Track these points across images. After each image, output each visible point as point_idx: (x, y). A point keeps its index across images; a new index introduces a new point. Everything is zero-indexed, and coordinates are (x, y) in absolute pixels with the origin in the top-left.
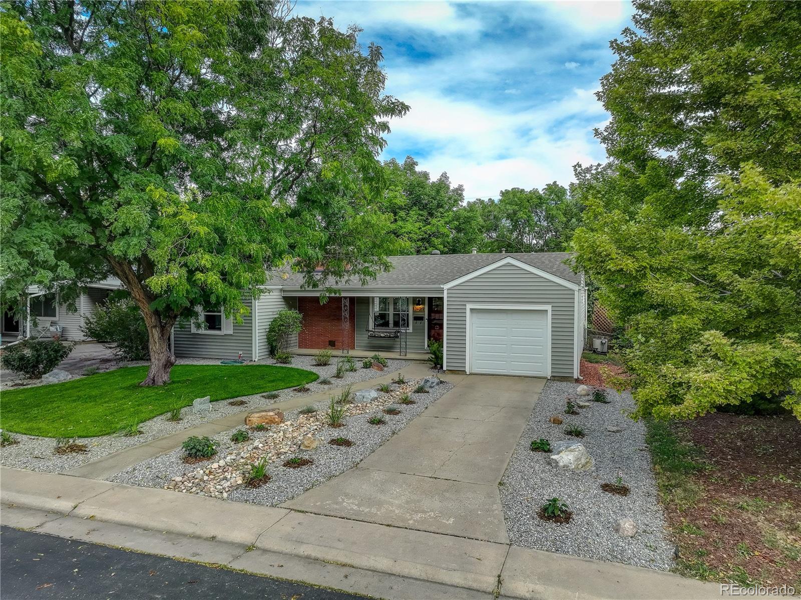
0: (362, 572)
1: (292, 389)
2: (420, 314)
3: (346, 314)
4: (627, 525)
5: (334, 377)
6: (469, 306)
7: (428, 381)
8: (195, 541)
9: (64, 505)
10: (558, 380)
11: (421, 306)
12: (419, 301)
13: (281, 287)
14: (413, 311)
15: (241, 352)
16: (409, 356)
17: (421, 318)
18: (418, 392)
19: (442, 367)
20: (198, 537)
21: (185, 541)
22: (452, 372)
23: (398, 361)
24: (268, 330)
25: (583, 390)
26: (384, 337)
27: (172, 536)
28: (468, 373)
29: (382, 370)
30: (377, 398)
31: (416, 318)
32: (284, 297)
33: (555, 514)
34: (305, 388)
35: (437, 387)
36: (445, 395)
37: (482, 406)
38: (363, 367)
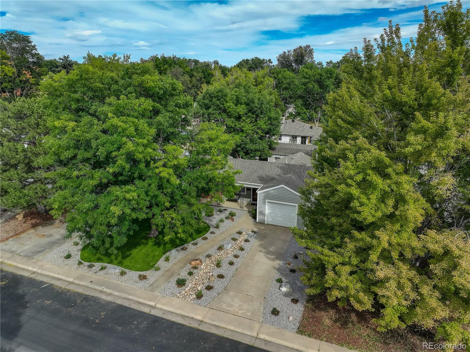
0: (228, 330)
1: (202, 238)
4: (291, 318)
6: (267, 201)
7: (250, 234)
9: (152, 304)
16: (244, 208)
17: (250, 189)
18: (246, 241)
19: (256, 219)
20: (189, 317)
21: (186, 318)
22: (260, 223)
23: (240, 211)
27: (183, 316)
28: (266, 224)
29: (233, 220)
30: (231, 247)
33: (275, 312)
34: (206, 237)
35: (253, 237)
36: (255, 243)
37: (267, 252)
38: (226, 218)
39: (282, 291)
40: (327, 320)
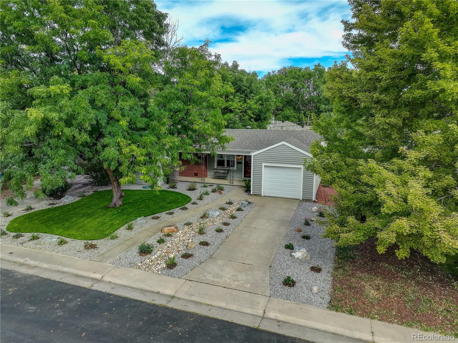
0: (215, 308)
1: (179, 208)
2: (240, 161)
3: (203, 162)
4: (315, 289)
5: (198, 199)
6: (264, 164)
7: (243, 204)
8: (152, 294)
9: (98, 276)
10: (305, 201)
11: (241, 157)
14: (237, 159)
16: (235, 183)
17: (241, 163)
18: (238, 211)
19: (250, 192)
20: (153, 292)
21: (148, 294)
22: (255, 195)
23: (229, 186)
25: (315, 209)
26: (222, 173)
27: (143, 291)
28: (263, 196)
29: (221, 193)
30: (219, 215)
31: (238, 163)
33: (289, 283)
34: (185, 208)
35: (247, 207)
36: (250, 212)
37: (267, 220)
38: (212, 192)
39: (296, 257)
40: (372, 292)
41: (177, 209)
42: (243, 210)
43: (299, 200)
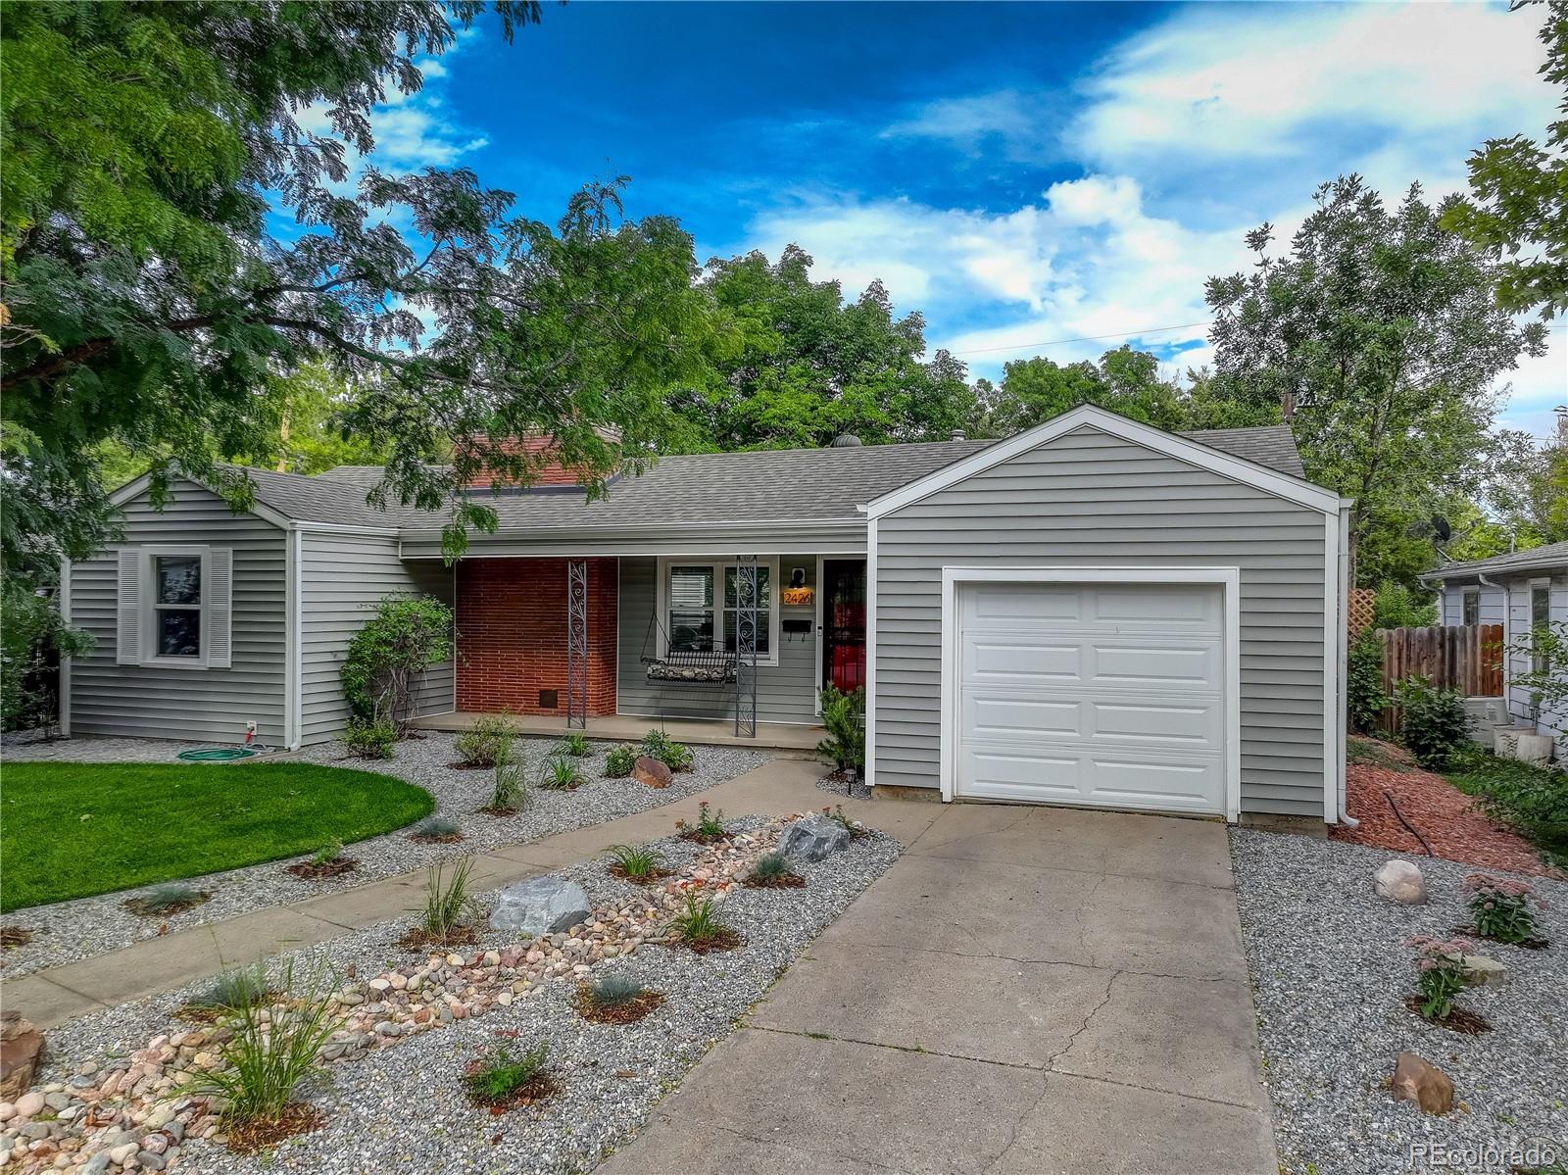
1: (292, 862)
2: (800, 614)
3: (578, 610)
5: (485, 810)
6: (951, 574)
7: (805, 833)
10: (1265, 828)
11: (803, 590)
12: (798, 575)
13: (394, 532)
14: (782, 604)
15: (252, 723)
16: (764, 737)
17: (803, 626)
18: (761, 883)
19: (861, 773)
22: (894, 791)
23: (728, 753)
24: (345, 657)
25: (1407, 878)
26: (693, 680)
28: (947, 797)
29: (663, 783)
30: (581, 917)
31: (790, 626)
32: (406, 563)
34: (337, 861)
35: (836, 858)
36: (864, 897)
37: (1024, 963)
38: (608, 775)
41: (266, 869)
42: (799, 883)
43: (1220, 819)
